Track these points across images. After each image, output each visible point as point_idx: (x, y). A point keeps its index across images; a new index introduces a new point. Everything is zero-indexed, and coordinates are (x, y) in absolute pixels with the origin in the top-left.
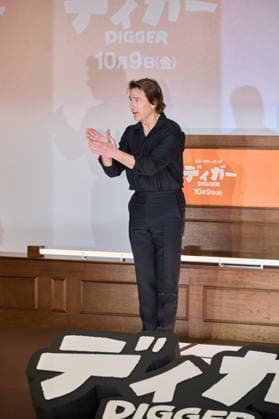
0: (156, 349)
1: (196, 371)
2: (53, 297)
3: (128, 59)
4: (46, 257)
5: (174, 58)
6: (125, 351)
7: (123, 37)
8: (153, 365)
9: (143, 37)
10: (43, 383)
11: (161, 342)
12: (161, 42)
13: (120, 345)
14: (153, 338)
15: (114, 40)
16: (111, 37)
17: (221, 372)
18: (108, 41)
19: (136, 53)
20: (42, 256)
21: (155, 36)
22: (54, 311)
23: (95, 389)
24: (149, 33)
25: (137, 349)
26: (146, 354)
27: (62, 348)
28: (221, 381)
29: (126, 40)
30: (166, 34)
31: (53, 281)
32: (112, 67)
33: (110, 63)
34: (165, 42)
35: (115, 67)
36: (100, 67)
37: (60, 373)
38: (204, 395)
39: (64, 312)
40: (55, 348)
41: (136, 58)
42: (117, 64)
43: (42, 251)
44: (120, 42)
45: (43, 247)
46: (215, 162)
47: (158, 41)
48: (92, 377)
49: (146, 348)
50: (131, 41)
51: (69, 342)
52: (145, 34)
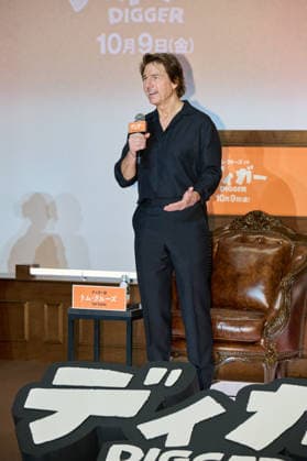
0: (170, 382)
1: (218, 409)
2: (46, 326)
3: (136, 42)
4: (38, 279)
5: (191, 40)
6: (130, 386)
7: (130, 16)
8: (164, 402)
9: (154, 15)
10: (32, 425)
11: (176, 374)
12: (175, 21)
13: (126, 378)
14: (165, 370)
15: (120, 19)
16: (116, 15)
17: (248, 410)
18: (113, 20)
19: (145, 35)
20: (33, 276)
21: (168, 13)
22: (47, 343)
23: (94, 430)
24: (161, 10)
25: (146, 383)
26: (156, 389)
27: (54, 383)
28: (250, 420)
29: (134, 19)
30: (181, 11)
31: (46, 306)
32: (118, 49)
33: (114, 47)
34: (181, 21)
35: (121, 52)
36: (103, 51)
37: (52, 412)
38: (228, 437)
39: (59, 343)
40: (47, 383)
41: (145, 40)
42: (122, 48)
43: (33, 271)
44: (127, 20)
45: (36, 266)
46: (240, 162)
47: (171, 20)
48: (91, 418)
49: (157, 382)
50: (140, 20)
51: (64, 375)
52: (157, 12)
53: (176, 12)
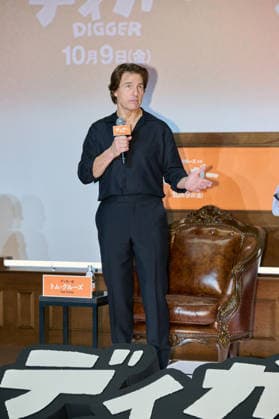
0: (132, 362)
1: (178, 386)
2: (19, 313)
3: (99, 54)
4: (11, 269)
5: (148, 51)
6: (96, 367)
7: (92, 29)
8: (127, 381)
9: (114, 29)
10: (7, 403)
11: (138, 355)
12: (134, 34)
13: (92, 359)
14: (128, 352)
15: (83, 32)
16: (80, 29)
17: (204, 387)
18: (77, 34)
19: (107, 47)
20: (6, 267)
21: (127, 26)
22: (21, 328)
23: (64, 408)
24: (120, 24)
25: (111, 363)
26: (121, 368)
27: (28, 364)
28: (205, 396)
29: (97, 33)
30: (139, 26)
31: (19, 295)
32: (82, 60)
33: (78, 58)
34: (138, 34)
35: (84, 62)
36: (68, 62)
37: (25, 391)
38: (186, 411)
39: (31, 328)
40: (20, 364)
41: (106, 51)
42: (86, 59)
43: (7, 263)
44: (89, 34)
45: (9, 258)
46: (194, 161)
47: (130, 34)
48: (61, 395)
49: (121, 362)
50: (102, 34)
51: (36, 357)
52: (117, 26)
53: (134, 26)
